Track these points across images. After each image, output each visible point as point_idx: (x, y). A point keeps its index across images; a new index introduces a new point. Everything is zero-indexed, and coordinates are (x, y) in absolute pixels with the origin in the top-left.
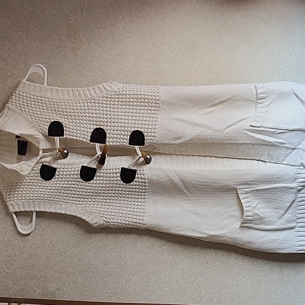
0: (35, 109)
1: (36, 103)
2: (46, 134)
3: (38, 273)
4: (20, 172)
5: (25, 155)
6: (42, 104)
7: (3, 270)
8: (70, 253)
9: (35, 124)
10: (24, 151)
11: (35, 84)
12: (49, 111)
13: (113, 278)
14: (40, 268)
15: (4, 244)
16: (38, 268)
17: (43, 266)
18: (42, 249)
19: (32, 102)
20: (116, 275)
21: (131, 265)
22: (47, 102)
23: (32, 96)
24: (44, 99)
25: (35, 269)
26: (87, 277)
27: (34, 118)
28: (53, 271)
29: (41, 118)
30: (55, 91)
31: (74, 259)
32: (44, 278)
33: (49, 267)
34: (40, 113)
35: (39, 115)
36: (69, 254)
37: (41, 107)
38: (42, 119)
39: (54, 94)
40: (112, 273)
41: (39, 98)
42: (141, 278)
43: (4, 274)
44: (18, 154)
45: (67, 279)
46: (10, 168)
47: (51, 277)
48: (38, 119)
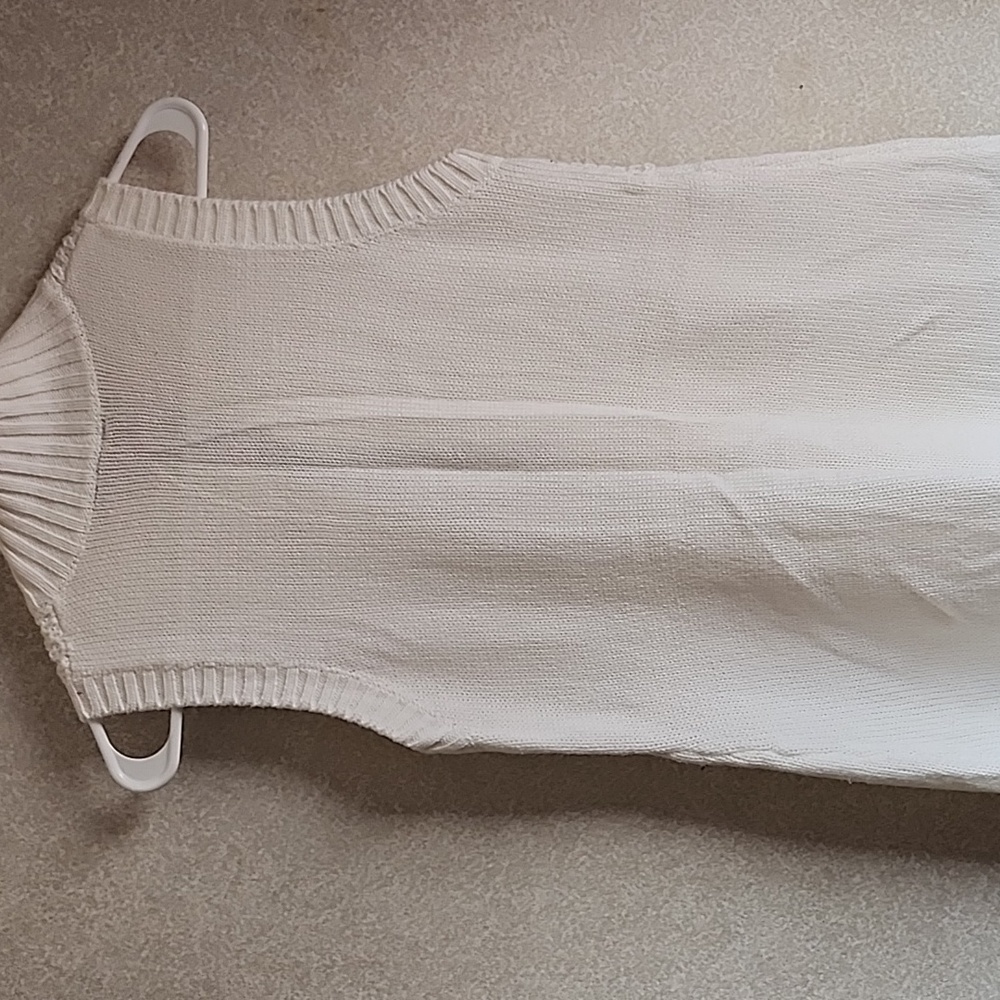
3: (182, 973)
7: (43, 960)
8: (308, 892)
13: (479, 990)
14: (189, 952)
15: (47, 859)
16: (183, 954)
17: (202, 946)
18: (199, 876)
20: (493, 980)
21: (552, 939)
25: (172, 955)
26: (378, 986)
28: (243, 963)
31: (324, 917)
32: (208, 990)
33: (229, 950)
36: (303, 895)
40: (476, 972)
42: (589, 990)
43: (48, 975)
45: (297, 995)
47: (236, 986)
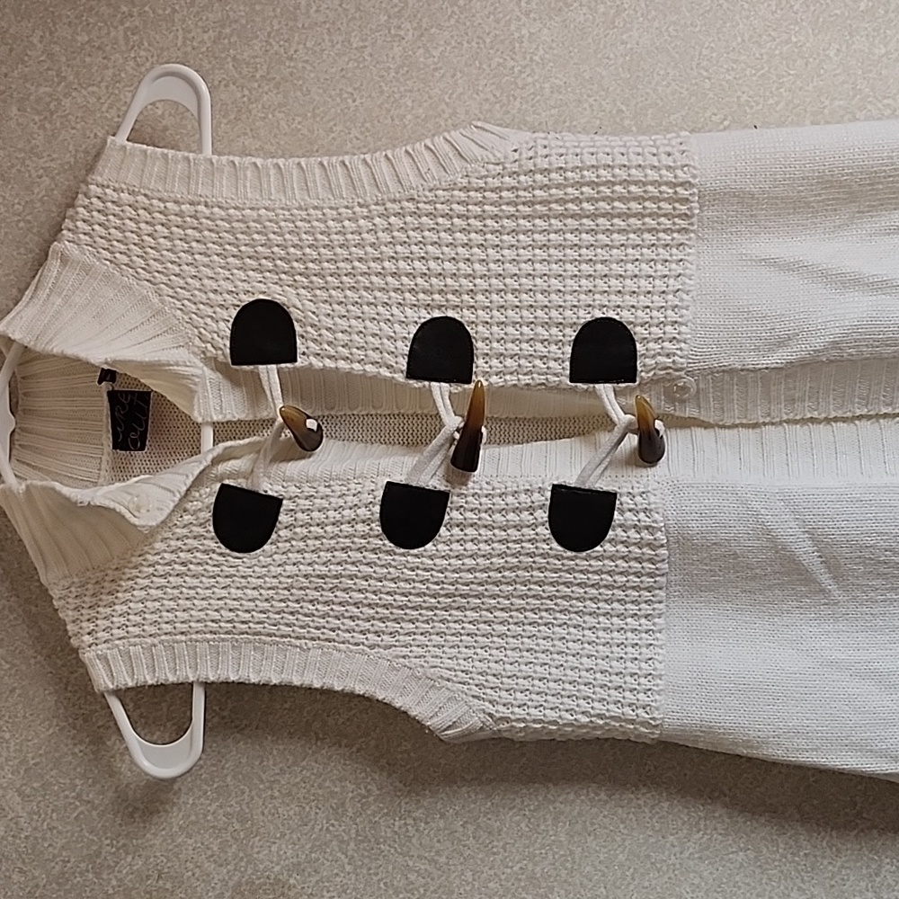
0: (173, 257)
1: (174, 229)
2: (221, 358)
4: (128, 515)
5: (142, 448)
6: (201, 232)
9: (174, 316)
10: (135, 430)
11: (166, 151)
12: (231, 260)
19: (159, 228)
22: (219, 222)
23: (155, 202)
24: (207, 212)
27: (171, 292)
29: (196, 292)
30: (249, 173)
34: (193, 271)
35: (190, 280)
37: (194, 244)
38: (204, 296)
39: (245, 186)
41: (183, 207)
44: (115, 447)
46: (88, 499)
48: (187, 295)
